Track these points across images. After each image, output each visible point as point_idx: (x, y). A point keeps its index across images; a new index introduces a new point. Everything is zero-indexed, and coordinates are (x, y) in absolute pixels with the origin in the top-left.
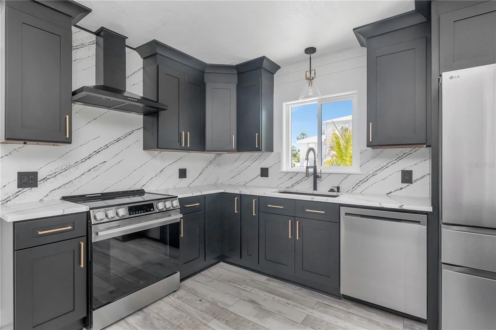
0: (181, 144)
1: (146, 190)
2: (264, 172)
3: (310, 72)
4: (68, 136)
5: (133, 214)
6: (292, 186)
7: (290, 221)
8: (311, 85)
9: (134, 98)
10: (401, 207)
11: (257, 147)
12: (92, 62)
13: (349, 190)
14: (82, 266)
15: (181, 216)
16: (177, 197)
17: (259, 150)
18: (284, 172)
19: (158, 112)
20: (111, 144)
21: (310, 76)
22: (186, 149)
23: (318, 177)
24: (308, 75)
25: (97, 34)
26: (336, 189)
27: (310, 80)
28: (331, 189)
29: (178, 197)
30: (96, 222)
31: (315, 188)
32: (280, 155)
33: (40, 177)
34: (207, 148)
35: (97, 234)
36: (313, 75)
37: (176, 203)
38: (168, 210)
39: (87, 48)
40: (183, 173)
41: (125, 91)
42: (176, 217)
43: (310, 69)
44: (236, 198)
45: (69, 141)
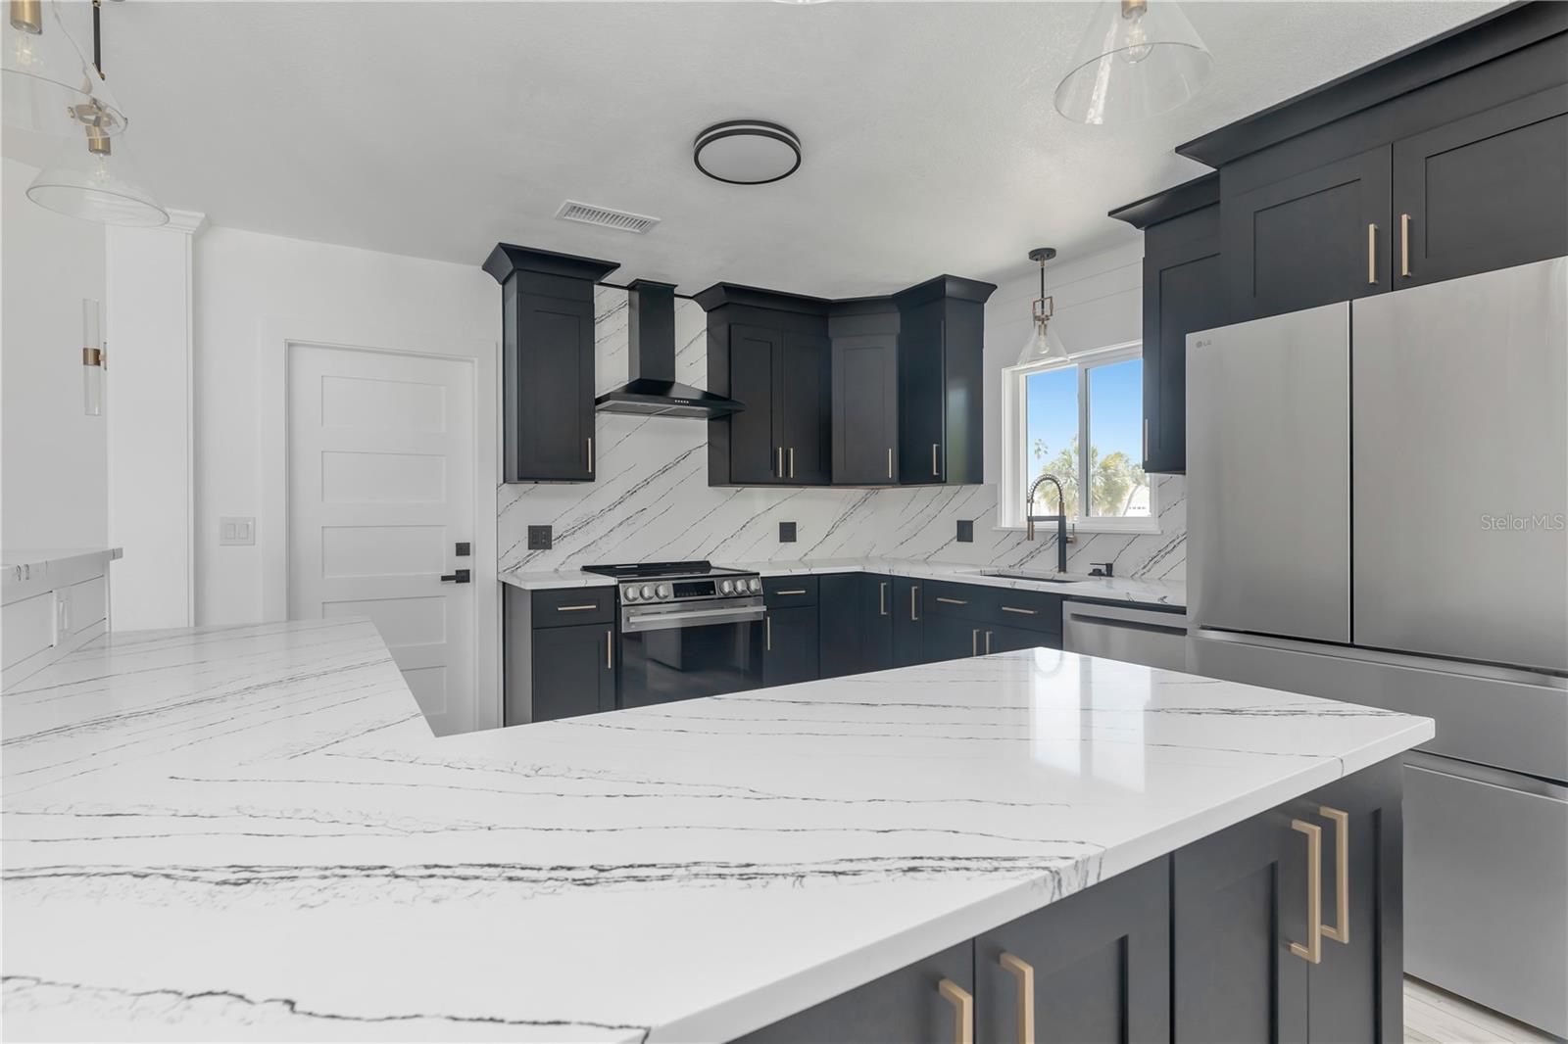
0: (776, 473)
1: (713, 564)
2: (965, 531)
3: (1043, 302)
4: (590, 471)
5: (680, 596)
6: (1021, 563)
7: (975, 632)
8: (1042, 333)
9: (684, 399)
10: (1162, 599)
11: (935, 473)
12: (624, 338)
13: (1136, 573)
14: (609, 667)
15: (764, 609)
16: (758, 574)
17: (939, 480)
18: (1004, 531)
19: (730, 415)
20: (654, 477)
21: (1043, 313)
22: (786, 482)
23: (1068, 542)
24: (1039, 313)
25: (631, 288)
26: (1104, 569)
27: (1042, 320)
28: (1094, 570)
29: (761, 575)
30: (627, 603)
31: (1062, 567)
32: (996, 490)
33: (554, 535)
34: (834, 480)
35: (628, 619)
36: (1047, 311)
37: (754, 585)
38: (741, 596)
39: (615, 316)
40: (788, 532)
41: (674, 382)
42: (754, 610)
43: (1043, 296)
44: (882, 585)
45: (591, 478)
